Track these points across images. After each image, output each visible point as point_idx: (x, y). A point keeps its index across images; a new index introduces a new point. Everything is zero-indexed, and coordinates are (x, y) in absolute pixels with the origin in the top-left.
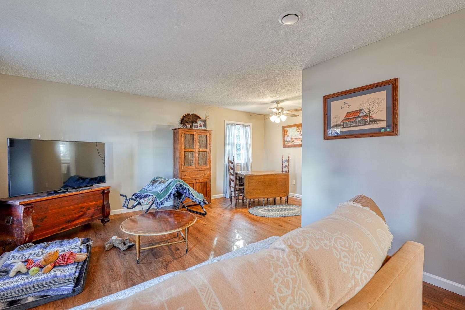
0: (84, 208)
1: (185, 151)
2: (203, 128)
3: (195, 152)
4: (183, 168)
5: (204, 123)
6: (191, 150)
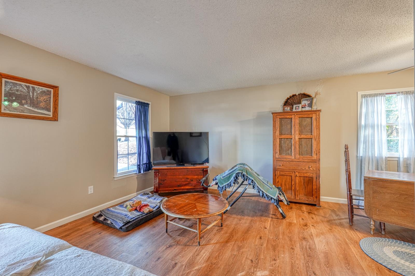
0: (188, 179)
1: (280, 137)
2: (307, 109)
3: (294, 138)
4: (277, 157)
5: (309, 102)
6: (288, 136)
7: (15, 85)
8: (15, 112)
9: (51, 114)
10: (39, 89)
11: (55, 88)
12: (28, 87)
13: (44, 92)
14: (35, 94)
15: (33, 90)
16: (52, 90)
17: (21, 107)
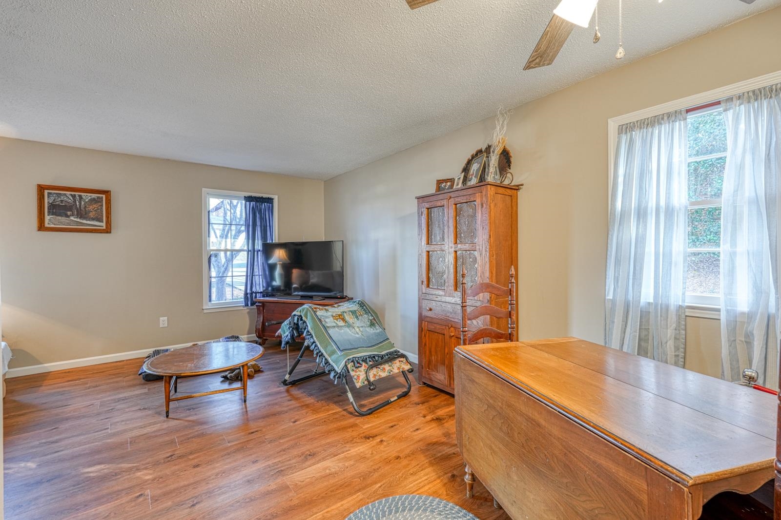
1: (428, 249)
3: (447, 251)
4: (424, 292)
6: (439, 247)
7: (59, 195)
8: (59, 225)
9: (104, 224)
10: (87, 197)
11: (107, 193)
12: (73, 196)
13: (94, 199)
14: (83, 203)
15: (79, 199)
16: (104, 196)
17: (67, 220)
